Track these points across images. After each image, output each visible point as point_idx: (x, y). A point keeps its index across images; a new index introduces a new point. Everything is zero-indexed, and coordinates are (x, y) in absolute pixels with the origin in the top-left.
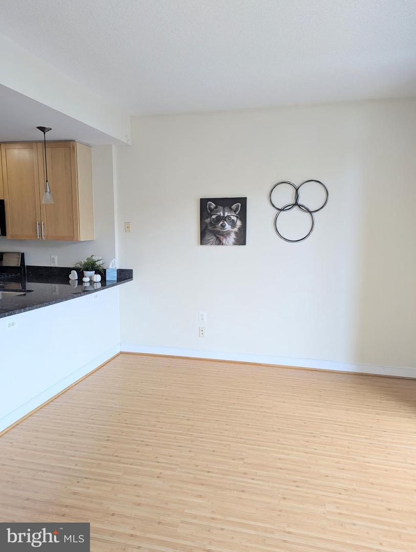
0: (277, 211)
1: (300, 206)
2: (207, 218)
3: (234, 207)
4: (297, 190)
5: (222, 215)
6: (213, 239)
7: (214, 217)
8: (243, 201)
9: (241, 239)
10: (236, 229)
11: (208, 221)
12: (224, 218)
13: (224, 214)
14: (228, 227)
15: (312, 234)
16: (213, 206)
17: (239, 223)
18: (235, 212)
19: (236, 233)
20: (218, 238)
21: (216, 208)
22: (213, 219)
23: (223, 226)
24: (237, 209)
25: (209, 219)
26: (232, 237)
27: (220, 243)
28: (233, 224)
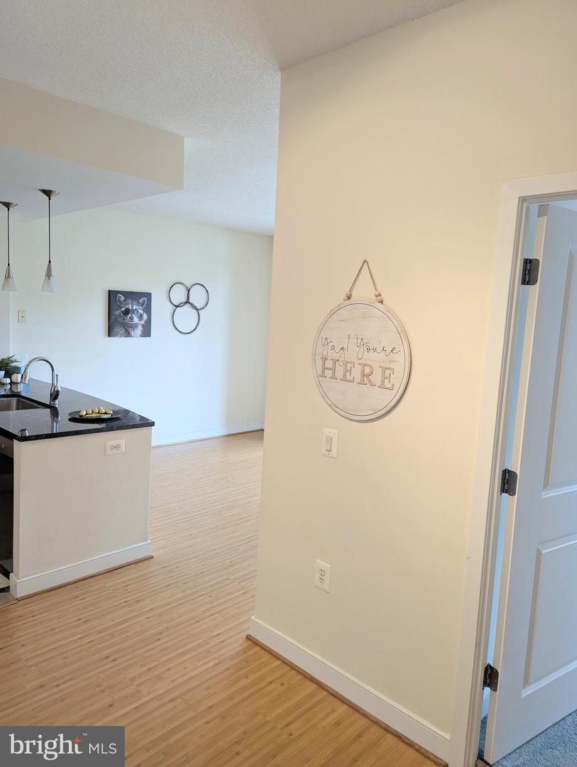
0: (175, 307)
1: (191, 304)
2: (117, 310)
3: (141, 301)
4: (189, 291)
5: (130, 308)
6: (122, 331)
7: (123, 309)
8: (148, 295)
9: (147, 332)
10: (143, 322)
11: (117, 313)
12: (133, 311)
13: (132, 307)
14: (136, 320)
15: (198, 328)
16: (123, 298)
17: (145, 316)
18: (142, 306)
19: (142, 325)
20: (126, 330)
21: (125, 300)
22: (123, 311)
23: (132, 319)
24: (144, 303)
25: (119, 311)
26: (139, 330)
27: (128, 335)
28: (141, 317)
